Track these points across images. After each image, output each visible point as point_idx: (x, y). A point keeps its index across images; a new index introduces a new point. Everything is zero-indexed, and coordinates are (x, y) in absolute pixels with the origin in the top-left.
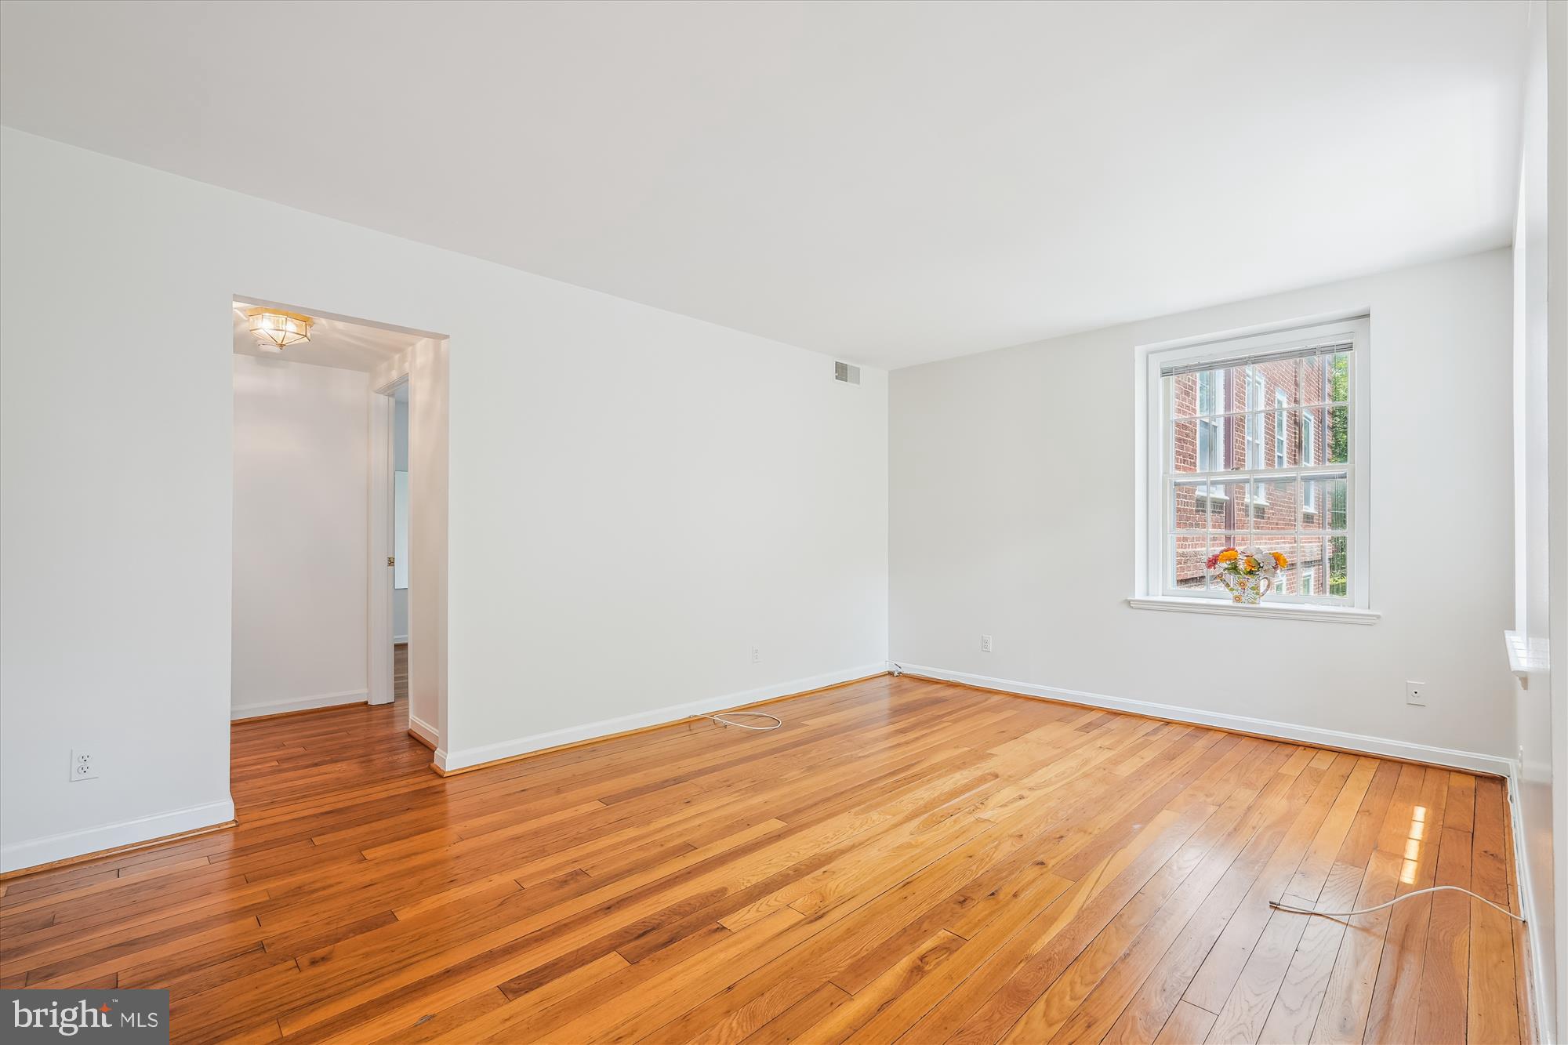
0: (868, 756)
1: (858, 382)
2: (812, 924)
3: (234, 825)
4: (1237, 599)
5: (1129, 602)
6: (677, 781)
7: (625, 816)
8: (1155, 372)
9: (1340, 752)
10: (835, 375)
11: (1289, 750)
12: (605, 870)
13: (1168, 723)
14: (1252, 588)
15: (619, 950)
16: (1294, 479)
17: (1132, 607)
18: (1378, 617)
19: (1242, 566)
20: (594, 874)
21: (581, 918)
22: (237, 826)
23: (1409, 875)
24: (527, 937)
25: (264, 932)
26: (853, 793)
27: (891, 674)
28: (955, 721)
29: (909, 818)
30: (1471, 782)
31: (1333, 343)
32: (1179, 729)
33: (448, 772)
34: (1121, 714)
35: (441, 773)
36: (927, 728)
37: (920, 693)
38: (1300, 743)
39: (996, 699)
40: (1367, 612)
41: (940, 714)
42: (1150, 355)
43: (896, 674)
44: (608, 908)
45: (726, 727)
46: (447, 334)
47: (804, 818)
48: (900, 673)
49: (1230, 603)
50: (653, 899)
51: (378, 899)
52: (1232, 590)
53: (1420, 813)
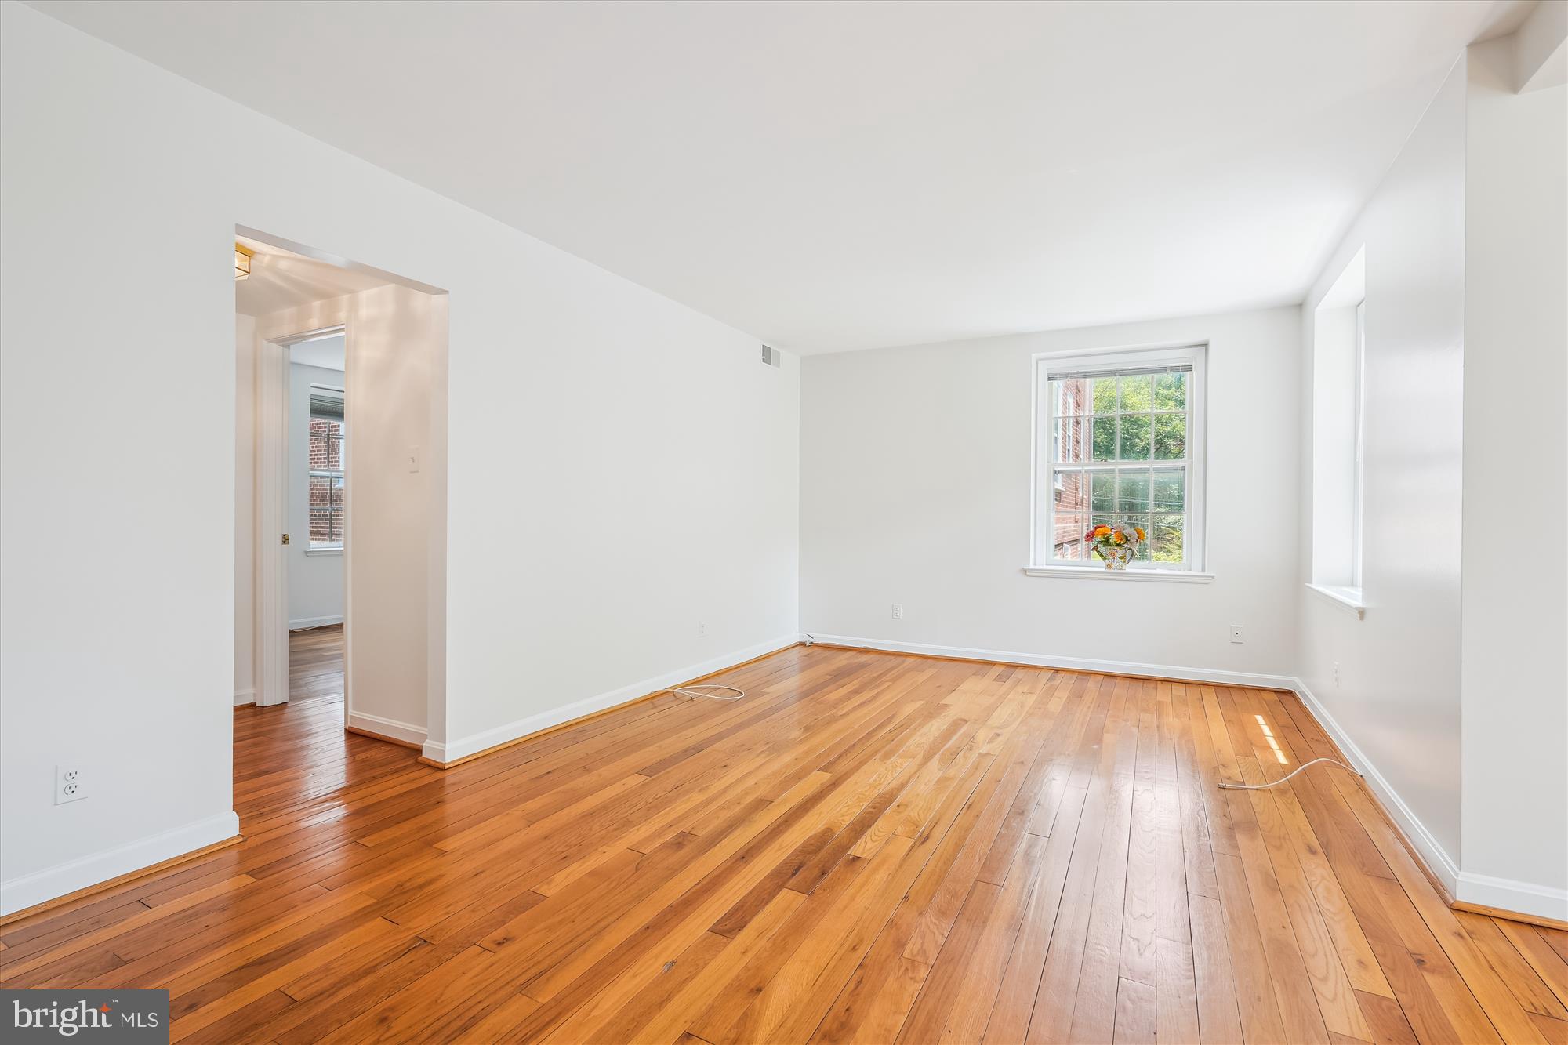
0: (847, 714)
1: (778, 366)
2: (925, 843)
3: (241, 839)
4: (1109, 566)
5: (1025, 571)
6: (697, 749)
7: (677, 785)
8: (1043, 377)
9: (1188, 683)
10: (761, 357)
11: (1152, 685)
12: (707, 830)
13: (1057, 671)
14: (1121, 558)
15: (787, 886)
16: (1148, 470)
17: (1028, 575)
18: (1213, 577)
19: (1113, 539)
20: (702, 833)
21: (726, 869)
22: (245, 841)
23: (1282, 759)
24: (692, 890)
25: (410, 929)
26: (863, 744)
27: (802, 644)
28: (894, 680)
29: (927, 758)
30: (1275, 697)
31: (1178, 364)
32: (1068, 675)
33: (449, 763)
34: (1018, 667)
35: (442, 766)
36: (875, 687)
37: (842, 660)
38: (1157, 679)
39: (909, 660)
40: (1202, 574)
41: (875, 675)
42: (1039, 362)
43: (808, 644)
44: (745, 856)
45: (692, 700)
46: (447, 289)
47: (843, 766)
48: (812, 643)
49: (1103, 570)
50: (776, 845)
51: (503, 882)
52: (1105, 559)
53: (1260, 719)
